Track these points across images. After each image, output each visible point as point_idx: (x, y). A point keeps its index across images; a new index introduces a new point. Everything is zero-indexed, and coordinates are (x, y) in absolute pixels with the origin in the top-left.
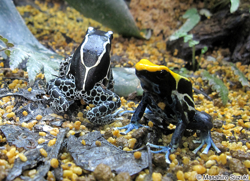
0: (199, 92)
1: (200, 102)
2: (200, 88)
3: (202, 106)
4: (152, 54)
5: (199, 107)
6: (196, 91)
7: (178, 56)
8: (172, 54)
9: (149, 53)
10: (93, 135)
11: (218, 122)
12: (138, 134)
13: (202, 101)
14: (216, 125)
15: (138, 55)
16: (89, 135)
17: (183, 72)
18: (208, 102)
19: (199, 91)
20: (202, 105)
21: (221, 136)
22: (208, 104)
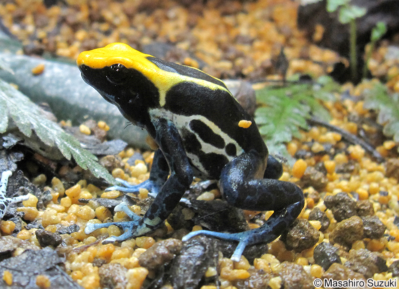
0: (354, 140)
1: (352, 168)
2: (359, 129)
3: (357, 178)
4: (260, 37)
5: (348, 179)
6: (346, 138)
7: (324, 44)
8: (309, 37)
9: (253, 34)
10: (38, 260)
11: (373, 223)
12: (153, 259)
13: (357, 165)
14: (367, 231)
15: (223, 38)
16: (27, 259)
17: (322, 86)
18: (374, 165)
19: (354, 137)
20: (358, 173)
21: (372, 261)
22: (370, 171)
